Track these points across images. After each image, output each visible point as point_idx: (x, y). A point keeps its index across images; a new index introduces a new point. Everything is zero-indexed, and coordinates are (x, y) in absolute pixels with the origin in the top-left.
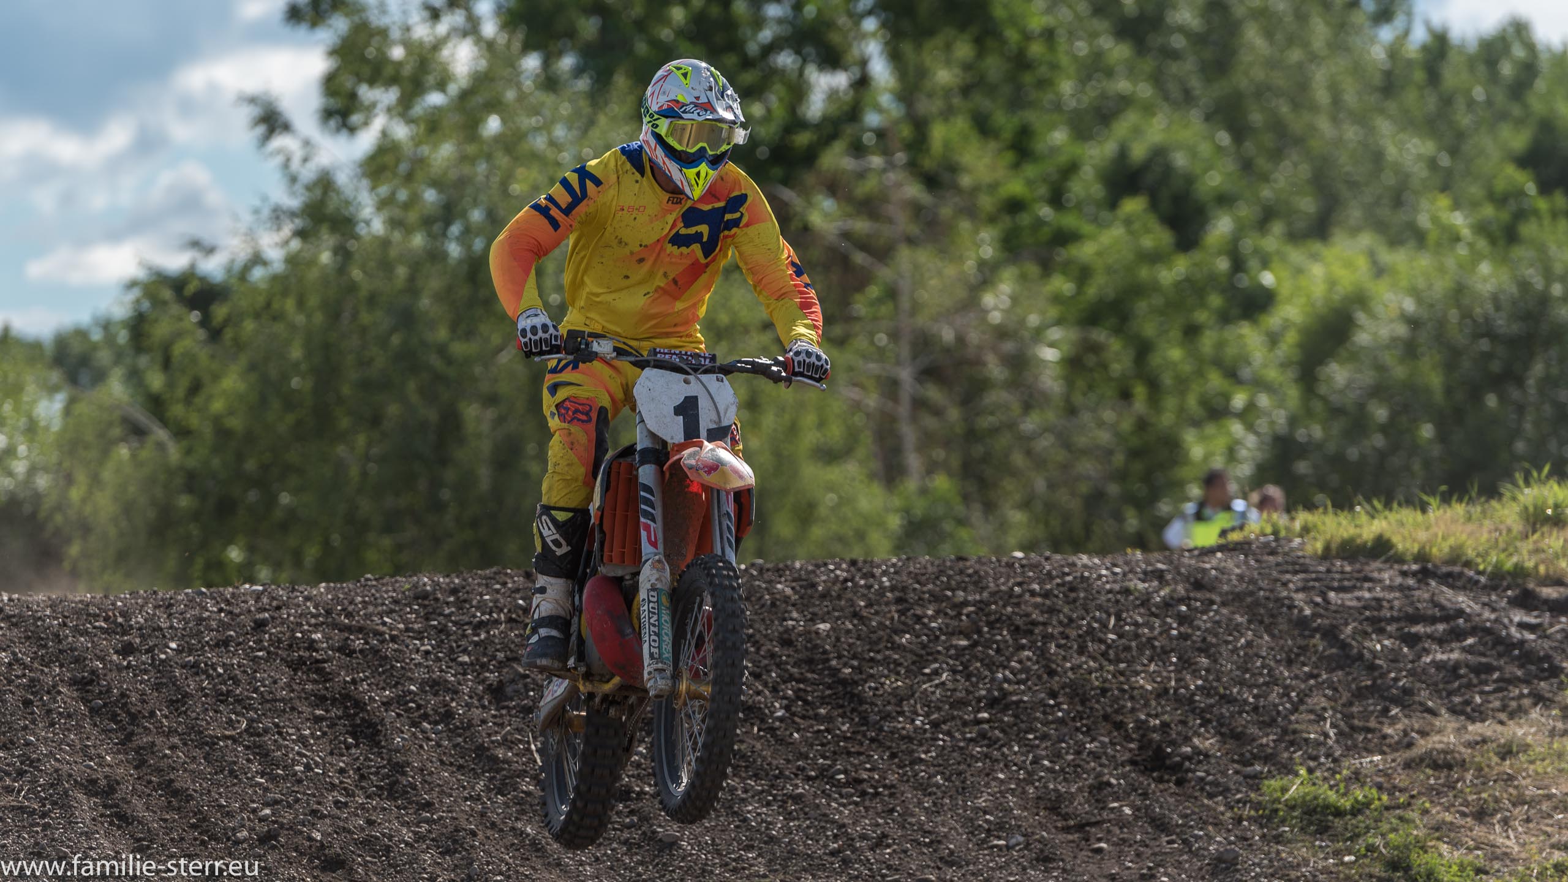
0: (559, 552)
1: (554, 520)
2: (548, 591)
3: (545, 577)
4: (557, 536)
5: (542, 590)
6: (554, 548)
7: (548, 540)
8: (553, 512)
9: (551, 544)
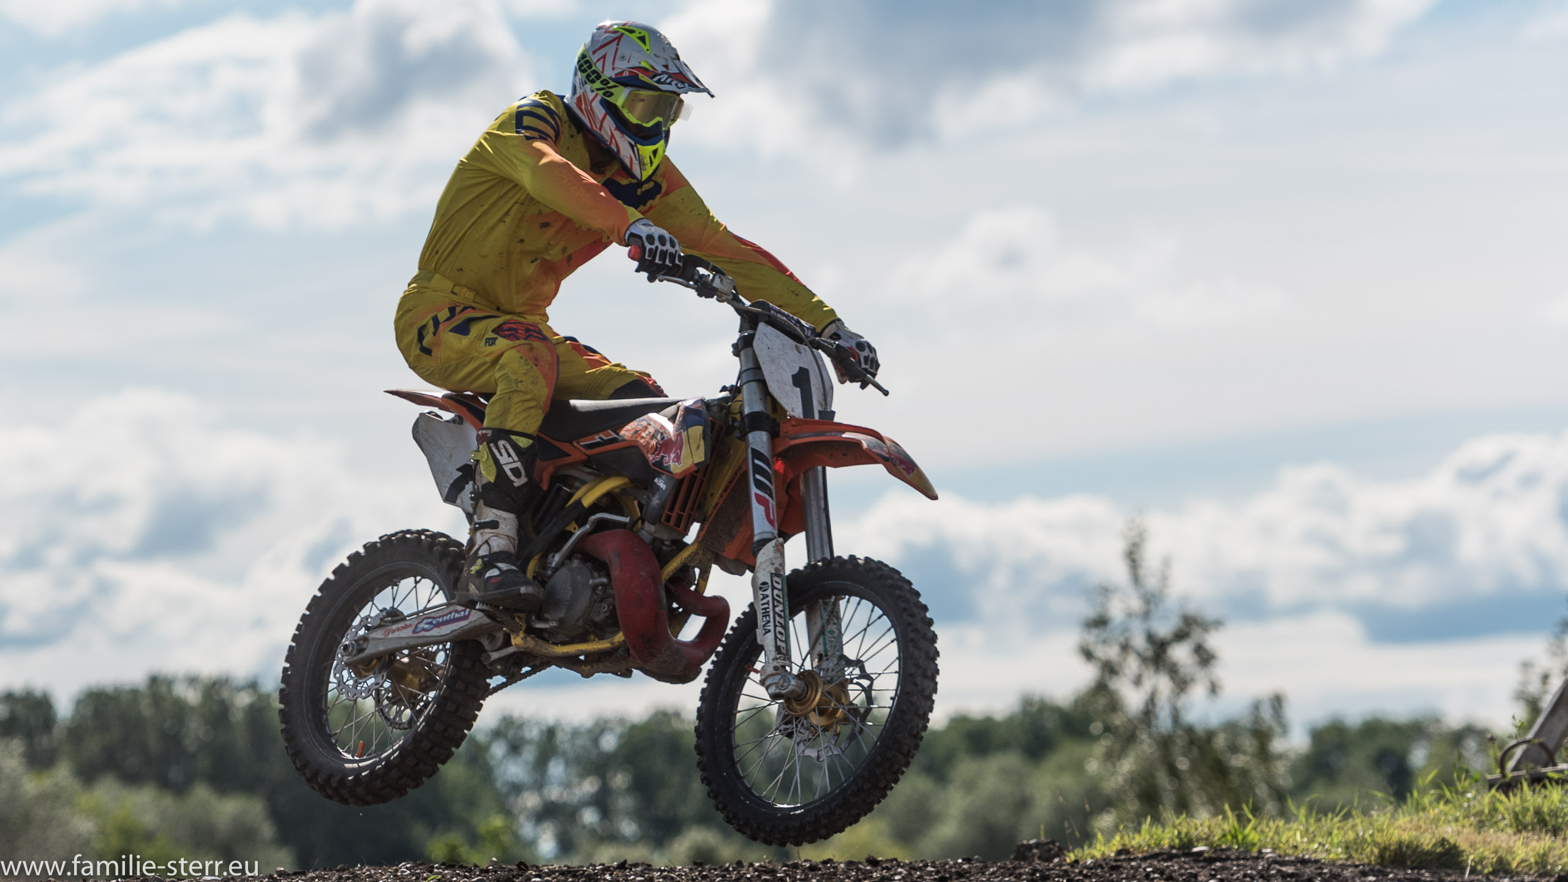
0: (518, 482)
1: (515, 447)
2: (502, 525)
3: (495, 511)
4: (518, 465)
5: (494, 525)
6: (512, 478)
7: (507, 469)
8: (513, 437)
9: (509, 473)
